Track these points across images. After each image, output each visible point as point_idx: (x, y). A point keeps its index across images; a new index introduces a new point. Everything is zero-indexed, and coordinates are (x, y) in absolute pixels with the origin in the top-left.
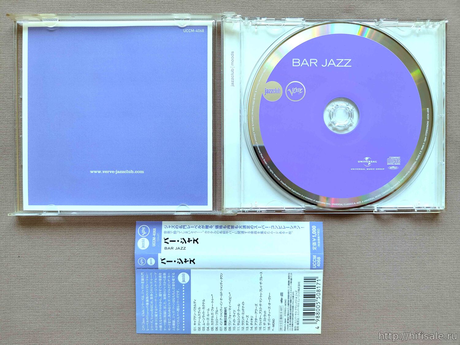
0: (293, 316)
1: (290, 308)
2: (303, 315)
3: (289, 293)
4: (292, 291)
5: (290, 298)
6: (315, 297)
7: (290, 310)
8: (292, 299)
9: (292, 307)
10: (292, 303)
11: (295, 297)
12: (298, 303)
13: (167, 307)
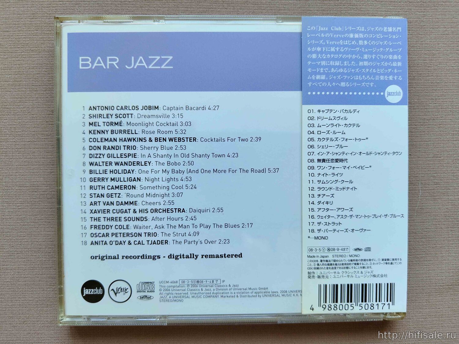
0: (333, 268)
1: (345, 264)
2: (334, 285)
3: (370, 260)
4: (372, 266)
5: (362, 262)
6: (362, 301)
7: (343, 264)
8: (360, 266)
9: (347, 266)
10: (354, 266)
11: (363, 270)
12: (354, 275)
13: (347, 67)
